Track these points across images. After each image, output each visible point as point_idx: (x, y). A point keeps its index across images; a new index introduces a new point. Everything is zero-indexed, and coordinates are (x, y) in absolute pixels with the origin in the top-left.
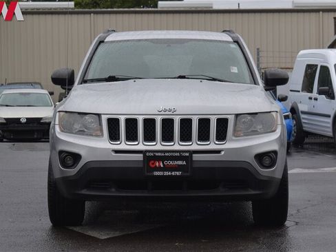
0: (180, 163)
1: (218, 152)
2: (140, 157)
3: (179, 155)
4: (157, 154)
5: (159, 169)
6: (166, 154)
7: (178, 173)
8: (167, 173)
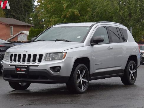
0: (25, 69)
1: (38, 66)
2: (14, 67)
3: (24, 67)
4: (19, 66)
5: (19, 71)
6: (21, 66)
7: (24, 73)
8: (21, 73)
